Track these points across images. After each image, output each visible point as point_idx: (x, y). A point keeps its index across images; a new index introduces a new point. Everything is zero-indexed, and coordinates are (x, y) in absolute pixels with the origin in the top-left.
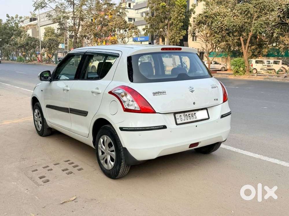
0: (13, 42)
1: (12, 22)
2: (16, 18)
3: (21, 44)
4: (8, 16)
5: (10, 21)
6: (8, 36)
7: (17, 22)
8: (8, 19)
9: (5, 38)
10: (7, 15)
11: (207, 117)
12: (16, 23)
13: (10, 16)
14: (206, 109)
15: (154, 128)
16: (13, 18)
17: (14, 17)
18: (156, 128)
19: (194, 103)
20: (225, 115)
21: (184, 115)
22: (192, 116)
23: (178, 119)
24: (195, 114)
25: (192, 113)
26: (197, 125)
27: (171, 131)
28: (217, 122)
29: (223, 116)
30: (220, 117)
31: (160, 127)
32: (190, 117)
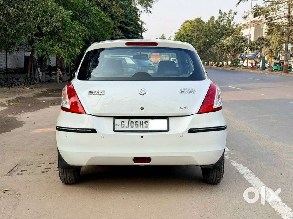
0: (220, 44)
1: (224, 19)
2: (229, 13)
3: (227, 45)
4: (220, 12)
5: (222, 18)
6: (217, 37)
7: (230, 18)
8: (220, 15)
9: (214, 39)
10: (220, 10)
11: (166, 128)
12: (229, 20)
13: (223, 12)
14: (166, 117)
15: (80, 130)
16: (225, 14)
17: (227, 13)
18: (82, 130)
19: (142, 109)
20: (197, 130)
21: (129, 122)
22: (140, 124)
23: (118, 125)
24: (146, 122)
25: (142, 120)
26: (143, 136)
27: (103, 137)
28: (181, 136)
29: (194, 130)
30: (187, 131)
31: (88, 130)
32: (138, 124)
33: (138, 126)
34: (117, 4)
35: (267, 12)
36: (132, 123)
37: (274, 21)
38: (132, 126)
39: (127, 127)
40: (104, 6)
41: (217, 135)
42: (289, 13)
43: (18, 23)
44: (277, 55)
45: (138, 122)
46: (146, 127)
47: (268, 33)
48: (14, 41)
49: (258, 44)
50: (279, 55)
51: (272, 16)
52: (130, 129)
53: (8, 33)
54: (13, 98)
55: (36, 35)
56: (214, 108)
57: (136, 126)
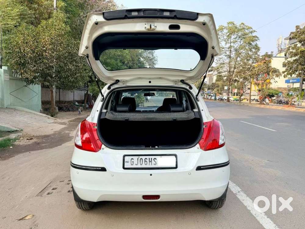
11: (174, 165)
20: (205, 167)
21: (138, 159)
22: (149, 161)
23: (127, 162)
24: (155, 159)
25: (150, 157)
26: (152, 174)
27: (112, 175)
28: (190, 173)
29: (202, 167)
30: (195, 169)
31: (97, 168)
32: (147, 161)
33: (147, 163)
34: (136, 65)
35: (218, 69)
36: (141, 160)
37: (222, 74)
38: (141, 164)
39: (136, 164)
40: (129, 66)
41: (223, 171)
42: (230, 70)
43: (76, 74)
44: (221, 92)
45: (147, 159)
46: (155, 164)
47: (216, 81)
48: (74, 85)
49: (212, 86)
50: (222, 92)
51: (221, 71)
52: (139, 166)
53: (69, 80)
54: (74, 118)
55: (90, 82)
56: (219, 144)
57: (145, 163)
